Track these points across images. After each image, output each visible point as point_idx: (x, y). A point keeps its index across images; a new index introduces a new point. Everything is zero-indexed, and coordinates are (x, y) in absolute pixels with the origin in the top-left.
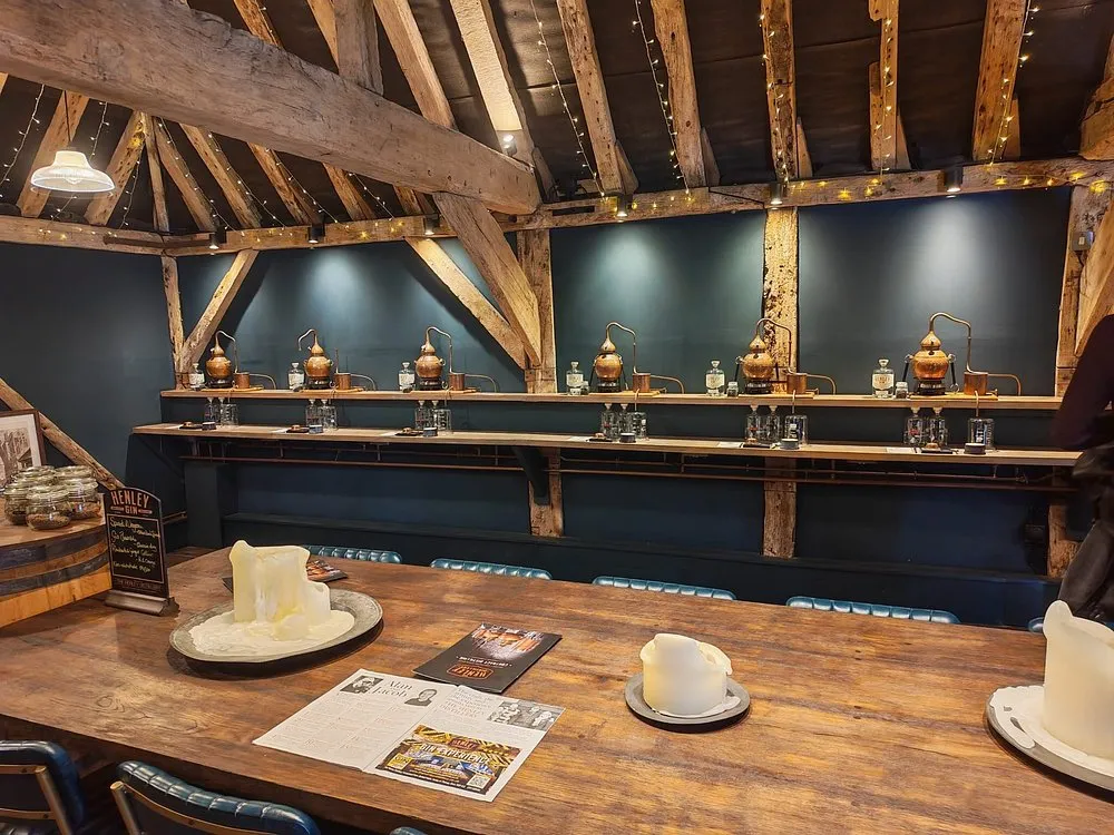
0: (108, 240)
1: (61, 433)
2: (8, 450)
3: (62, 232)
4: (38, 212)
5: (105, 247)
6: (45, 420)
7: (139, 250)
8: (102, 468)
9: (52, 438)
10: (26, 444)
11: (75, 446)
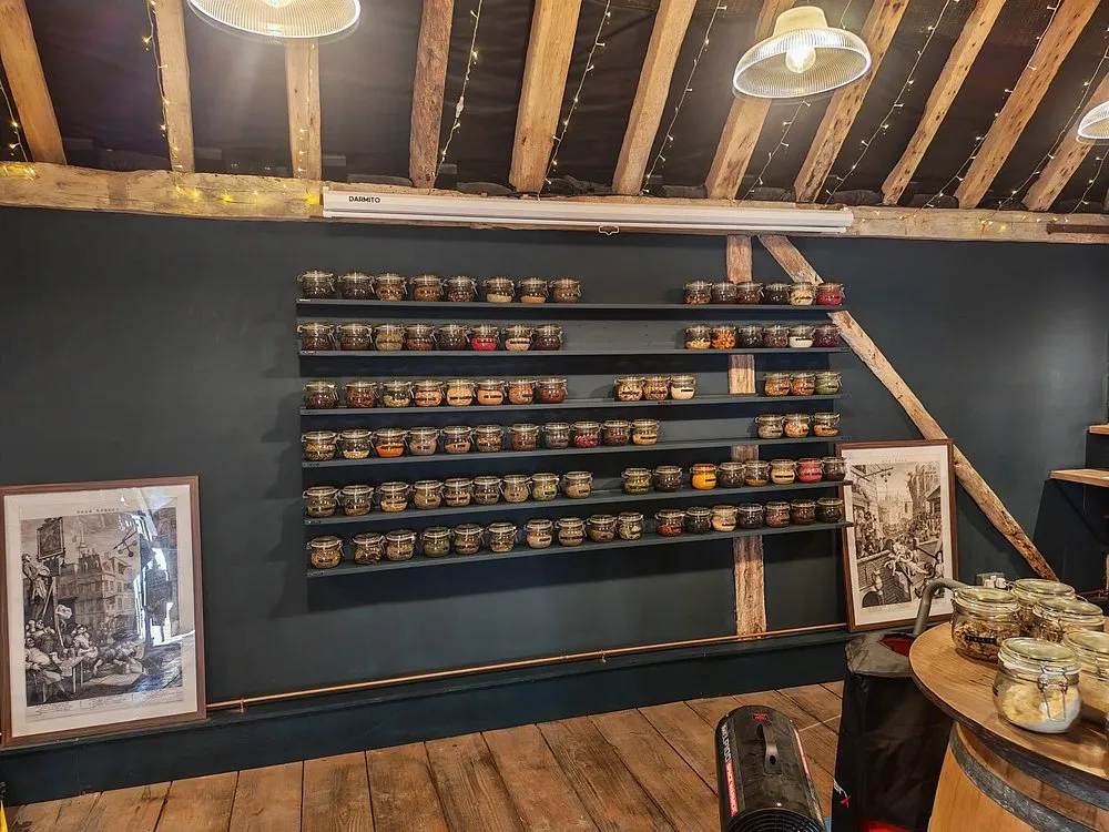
0: (1052, 228)
1: (972, 471)
2: (918, 485)
3: (1002, 222)
4: (977, 201)
5: (1047, 238)
6: (958, 454)
7: (1087, 239)
8: (1011, 518)
9: (963, 476)
10: (937, 481)
11: (986, 487)
